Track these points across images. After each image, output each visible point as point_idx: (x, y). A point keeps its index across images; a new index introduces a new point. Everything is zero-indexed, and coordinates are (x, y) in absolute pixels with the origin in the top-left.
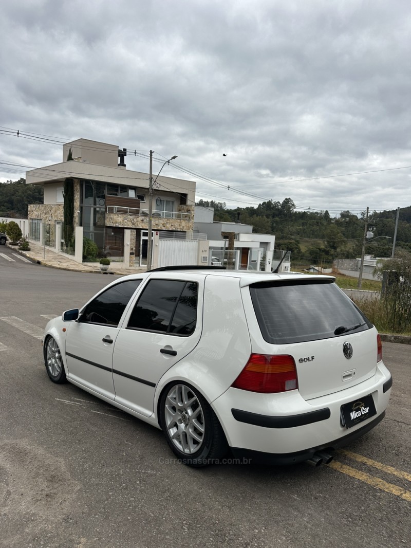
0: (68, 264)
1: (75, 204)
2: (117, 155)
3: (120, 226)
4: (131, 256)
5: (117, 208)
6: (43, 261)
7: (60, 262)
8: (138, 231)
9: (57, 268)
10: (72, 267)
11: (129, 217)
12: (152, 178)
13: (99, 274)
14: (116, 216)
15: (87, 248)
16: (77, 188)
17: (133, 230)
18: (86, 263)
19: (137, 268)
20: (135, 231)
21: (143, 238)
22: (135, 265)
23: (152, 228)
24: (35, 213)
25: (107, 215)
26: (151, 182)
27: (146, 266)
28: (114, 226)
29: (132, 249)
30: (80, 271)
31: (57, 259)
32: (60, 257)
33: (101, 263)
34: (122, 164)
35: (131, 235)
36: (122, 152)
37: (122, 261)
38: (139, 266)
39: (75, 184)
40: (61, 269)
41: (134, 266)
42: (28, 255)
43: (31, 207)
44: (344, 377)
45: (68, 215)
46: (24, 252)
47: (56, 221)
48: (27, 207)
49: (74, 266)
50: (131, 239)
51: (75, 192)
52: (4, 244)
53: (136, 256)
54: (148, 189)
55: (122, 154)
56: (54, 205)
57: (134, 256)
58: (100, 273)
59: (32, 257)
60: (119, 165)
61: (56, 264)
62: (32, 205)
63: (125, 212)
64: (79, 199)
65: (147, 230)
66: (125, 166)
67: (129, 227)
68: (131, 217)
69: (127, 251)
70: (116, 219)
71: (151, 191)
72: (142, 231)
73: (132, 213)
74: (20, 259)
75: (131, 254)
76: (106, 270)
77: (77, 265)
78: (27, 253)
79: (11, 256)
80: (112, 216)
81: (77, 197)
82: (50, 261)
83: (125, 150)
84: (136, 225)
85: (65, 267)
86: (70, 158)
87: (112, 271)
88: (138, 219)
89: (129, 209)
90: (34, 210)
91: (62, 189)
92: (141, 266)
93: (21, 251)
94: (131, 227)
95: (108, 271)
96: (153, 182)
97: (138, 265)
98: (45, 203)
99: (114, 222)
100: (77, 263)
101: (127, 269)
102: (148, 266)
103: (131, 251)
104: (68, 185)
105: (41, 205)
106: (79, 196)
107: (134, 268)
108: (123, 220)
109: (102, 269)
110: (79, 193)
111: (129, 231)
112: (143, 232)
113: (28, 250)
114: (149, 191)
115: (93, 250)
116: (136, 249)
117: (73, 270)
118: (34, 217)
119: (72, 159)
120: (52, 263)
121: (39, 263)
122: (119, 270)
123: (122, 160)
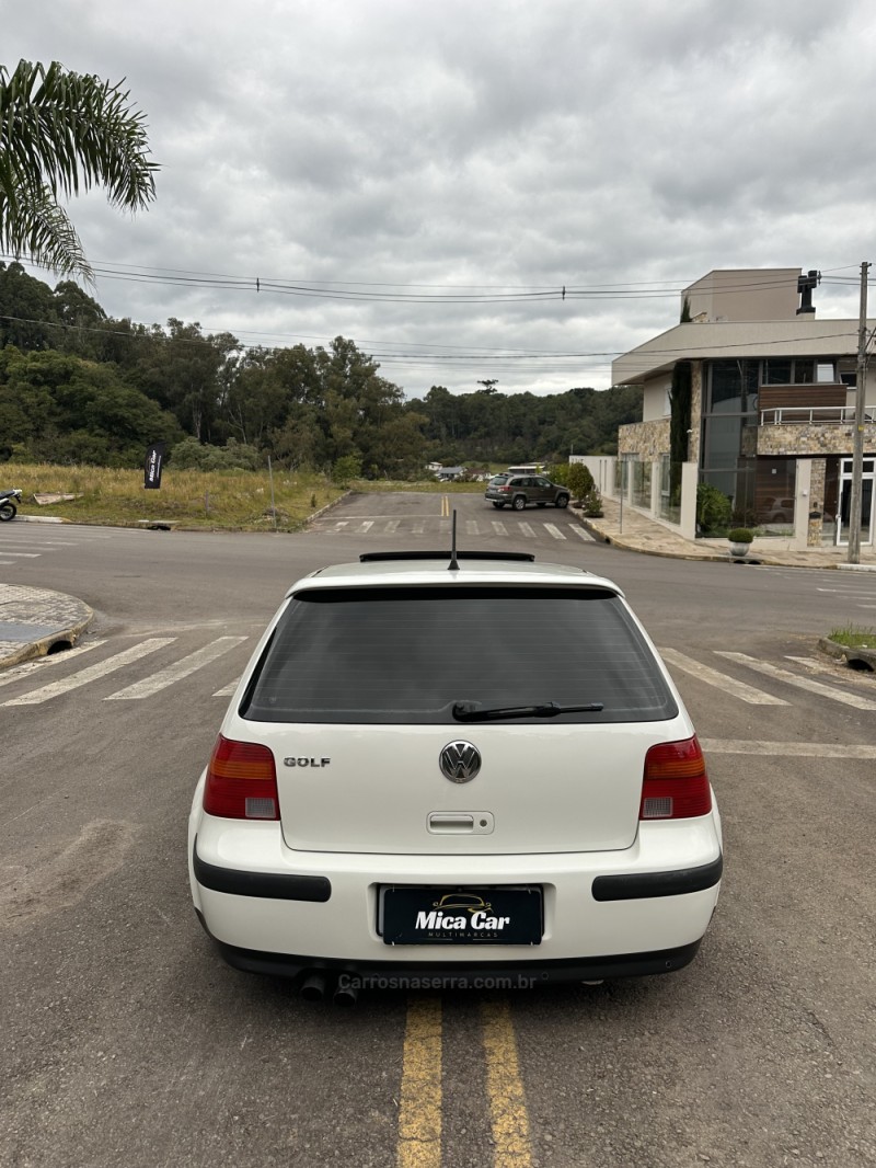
0: (663, 542)
1: (693, 414)
2: (796, 288)
3: (789, 453)
4: (813, 521)
5: (783, 412)
6: (615, 537)
7: (648, 538)
8: (832, 460)
9: (636, 551)
10: (668, 550)
11: (813, 428)
12: (865, 329)
13: (725, 565)
14: (781, 431)
15: (705, 507)
16: (698, 379)
17: (817, 460)
18: (703, 541)
19: (827, 550)
20: (823, 461)
21: (844, 476)
22: (823, 543)
23: (865, 451)
24: (630, 441)
25: (760, 431)
26: (862, 337)
27: (847, 544)
28: (775, 454)
29: (815, 505)
30: (683, 558)
31: (647, 532)
32: (655, 528)
33: (731, 540)
34: (807, 307)
35: (812, 472)
36: (807, 281)
37: (791, 535)
38: (835, 544)
39: (694, 373)
40: (644, 552)
41: (819, 545)
42: (594, 527)
43: (623, 431)
44: (434, 824)
45: (678, 439)
46: (589, 521)
47: (661, 454)
48: (617, 431)
49: (673, 547)
50: (813, 482)
51: (694, 389)
52: (565, 507)
53: (825, 521)
54: (855, 356)
55: (807, 284)
56: (659, 422)
57: (821, 520)
58: (726, 560)
59: (600, 530)
60: (798, 312)
61: (637, 544)
62: (625, 427)
63: (804, 417)
64: (700, 404)
65: (850, 456)
66: (813, 310)
67: (812, 453)
68: (818, 429)
69: (802, 509)
70: (778, 438)
71: (861, 360)
72: (843, 461)
73: (820, 418)
74: (577, 535)
75: (813, 516)
76: (742, 554)
77: (681, 544)
78: (594, 523)
79: (564, 528)
80: (771, 431)
81: (697, 398)
82: (629, 537)
83: (813, 273)
84: (830, 446)
85: (653, 549)
86: (685, 318)
87: (758, 557)
88: (836, 431)
89: (814, 411)
90: (627, 436)
91: (669, 387)
92: (838, 543)
93: (586, 519)
94: (818, 452)
95: (750, 555)
96: (868, 339)
97: (831, 543)
98: (644, 420)
99: (774, 444)
100: (681, 540)
101: (800, 553)
102: (851, 545)
103: (813, 510)
104: (680, 375)
105: (638, 425)
106: (700, 398)
107: (820, 550)
108: (798, 439)
109: (734, 554)
110: (700, 391)
111: (808, 462)
112: (846, 463)
113: (599, 516)
114: (857, 362)
115: (720, 512)
116: (825, 505)
117: (668, 556)
118: (627, 450)
119: (690, 320)
120: (632, 540)
121: (608, 541)
122: (778, 554)
123: (807, 300)
